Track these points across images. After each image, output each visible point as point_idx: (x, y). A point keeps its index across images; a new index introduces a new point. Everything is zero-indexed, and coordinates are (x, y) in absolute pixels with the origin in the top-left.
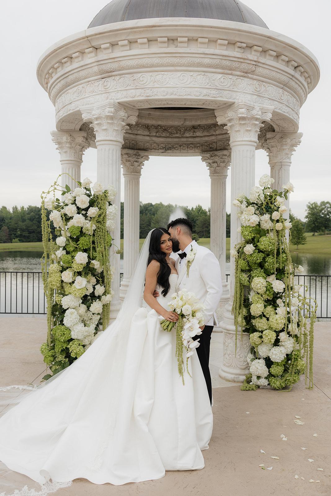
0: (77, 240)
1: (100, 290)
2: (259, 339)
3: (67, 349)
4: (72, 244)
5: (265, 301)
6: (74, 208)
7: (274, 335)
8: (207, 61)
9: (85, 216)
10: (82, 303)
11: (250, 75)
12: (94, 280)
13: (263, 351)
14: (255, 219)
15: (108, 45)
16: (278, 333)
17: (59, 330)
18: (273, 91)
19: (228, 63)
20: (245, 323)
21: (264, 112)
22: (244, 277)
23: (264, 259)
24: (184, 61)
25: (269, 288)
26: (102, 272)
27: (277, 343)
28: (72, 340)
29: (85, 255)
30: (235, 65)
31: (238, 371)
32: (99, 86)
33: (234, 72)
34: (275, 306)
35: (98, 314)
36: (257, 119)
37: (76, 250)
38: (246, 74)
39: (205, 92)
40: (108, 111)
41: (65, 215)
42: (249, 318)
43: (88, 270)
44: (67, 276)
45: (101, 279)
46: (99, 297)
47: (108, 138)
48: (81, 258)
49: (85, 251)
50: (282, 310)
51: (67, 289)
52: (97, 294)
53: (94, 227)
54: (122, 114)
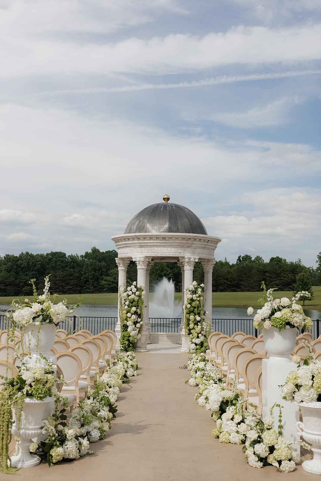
0: (132, 303)
1: (139, 320)
2: (192, 336)
3: (129, 339)
4: (131, 304)
5: (194, 324)
6: (131, 292)
7: (197, 334)
8: (175, 244)
9: (135, 294)
10: (134, 324)
11: (190, 247)
12: (137, 316)
13: (194, 340)
14: (190, 296)
15: (143, 238)
16: (198, 334)
17: (125, 333)
18: (199, 250)
19: (182, 244)
20: (188, 332)
21: (195, 259)
22: (188, 315)
23: (194, 309)
24: (168, 244)
25: (195, 319)
26: (140, 314)
27: (198, 337)
28: (130, 336)
29: (135, 308)
30: (184, 245)
31: (187, 349)
32: (139, 250)
33: (184, 247)
34: (198, 325)
35: (138, 328)
36: (192, 262)
37: (132, 306)
38: (188, 247)
39: (174, 254)
40: (142, 259)
41: (128, 294)
42: (190, 330)
43: (136, 313)
44: (129, 315)
45: (139, 316)
46: (139, 322)
47: (142, 268)
48: (134, 309)
49: (135, 306)
50: (200, 327)
51: (128, 319)
52: (138, 321)
53: (138, 298)
54: (147, 260)
